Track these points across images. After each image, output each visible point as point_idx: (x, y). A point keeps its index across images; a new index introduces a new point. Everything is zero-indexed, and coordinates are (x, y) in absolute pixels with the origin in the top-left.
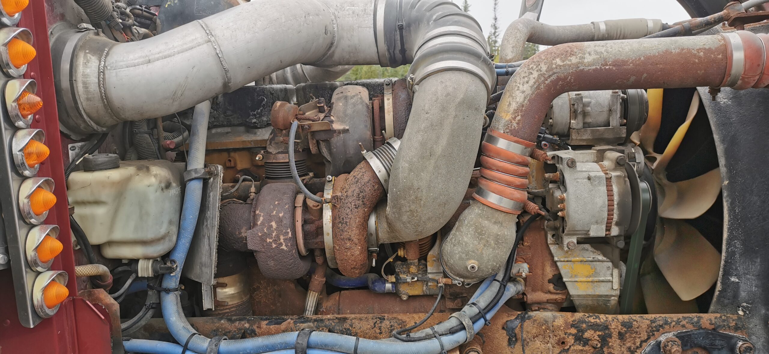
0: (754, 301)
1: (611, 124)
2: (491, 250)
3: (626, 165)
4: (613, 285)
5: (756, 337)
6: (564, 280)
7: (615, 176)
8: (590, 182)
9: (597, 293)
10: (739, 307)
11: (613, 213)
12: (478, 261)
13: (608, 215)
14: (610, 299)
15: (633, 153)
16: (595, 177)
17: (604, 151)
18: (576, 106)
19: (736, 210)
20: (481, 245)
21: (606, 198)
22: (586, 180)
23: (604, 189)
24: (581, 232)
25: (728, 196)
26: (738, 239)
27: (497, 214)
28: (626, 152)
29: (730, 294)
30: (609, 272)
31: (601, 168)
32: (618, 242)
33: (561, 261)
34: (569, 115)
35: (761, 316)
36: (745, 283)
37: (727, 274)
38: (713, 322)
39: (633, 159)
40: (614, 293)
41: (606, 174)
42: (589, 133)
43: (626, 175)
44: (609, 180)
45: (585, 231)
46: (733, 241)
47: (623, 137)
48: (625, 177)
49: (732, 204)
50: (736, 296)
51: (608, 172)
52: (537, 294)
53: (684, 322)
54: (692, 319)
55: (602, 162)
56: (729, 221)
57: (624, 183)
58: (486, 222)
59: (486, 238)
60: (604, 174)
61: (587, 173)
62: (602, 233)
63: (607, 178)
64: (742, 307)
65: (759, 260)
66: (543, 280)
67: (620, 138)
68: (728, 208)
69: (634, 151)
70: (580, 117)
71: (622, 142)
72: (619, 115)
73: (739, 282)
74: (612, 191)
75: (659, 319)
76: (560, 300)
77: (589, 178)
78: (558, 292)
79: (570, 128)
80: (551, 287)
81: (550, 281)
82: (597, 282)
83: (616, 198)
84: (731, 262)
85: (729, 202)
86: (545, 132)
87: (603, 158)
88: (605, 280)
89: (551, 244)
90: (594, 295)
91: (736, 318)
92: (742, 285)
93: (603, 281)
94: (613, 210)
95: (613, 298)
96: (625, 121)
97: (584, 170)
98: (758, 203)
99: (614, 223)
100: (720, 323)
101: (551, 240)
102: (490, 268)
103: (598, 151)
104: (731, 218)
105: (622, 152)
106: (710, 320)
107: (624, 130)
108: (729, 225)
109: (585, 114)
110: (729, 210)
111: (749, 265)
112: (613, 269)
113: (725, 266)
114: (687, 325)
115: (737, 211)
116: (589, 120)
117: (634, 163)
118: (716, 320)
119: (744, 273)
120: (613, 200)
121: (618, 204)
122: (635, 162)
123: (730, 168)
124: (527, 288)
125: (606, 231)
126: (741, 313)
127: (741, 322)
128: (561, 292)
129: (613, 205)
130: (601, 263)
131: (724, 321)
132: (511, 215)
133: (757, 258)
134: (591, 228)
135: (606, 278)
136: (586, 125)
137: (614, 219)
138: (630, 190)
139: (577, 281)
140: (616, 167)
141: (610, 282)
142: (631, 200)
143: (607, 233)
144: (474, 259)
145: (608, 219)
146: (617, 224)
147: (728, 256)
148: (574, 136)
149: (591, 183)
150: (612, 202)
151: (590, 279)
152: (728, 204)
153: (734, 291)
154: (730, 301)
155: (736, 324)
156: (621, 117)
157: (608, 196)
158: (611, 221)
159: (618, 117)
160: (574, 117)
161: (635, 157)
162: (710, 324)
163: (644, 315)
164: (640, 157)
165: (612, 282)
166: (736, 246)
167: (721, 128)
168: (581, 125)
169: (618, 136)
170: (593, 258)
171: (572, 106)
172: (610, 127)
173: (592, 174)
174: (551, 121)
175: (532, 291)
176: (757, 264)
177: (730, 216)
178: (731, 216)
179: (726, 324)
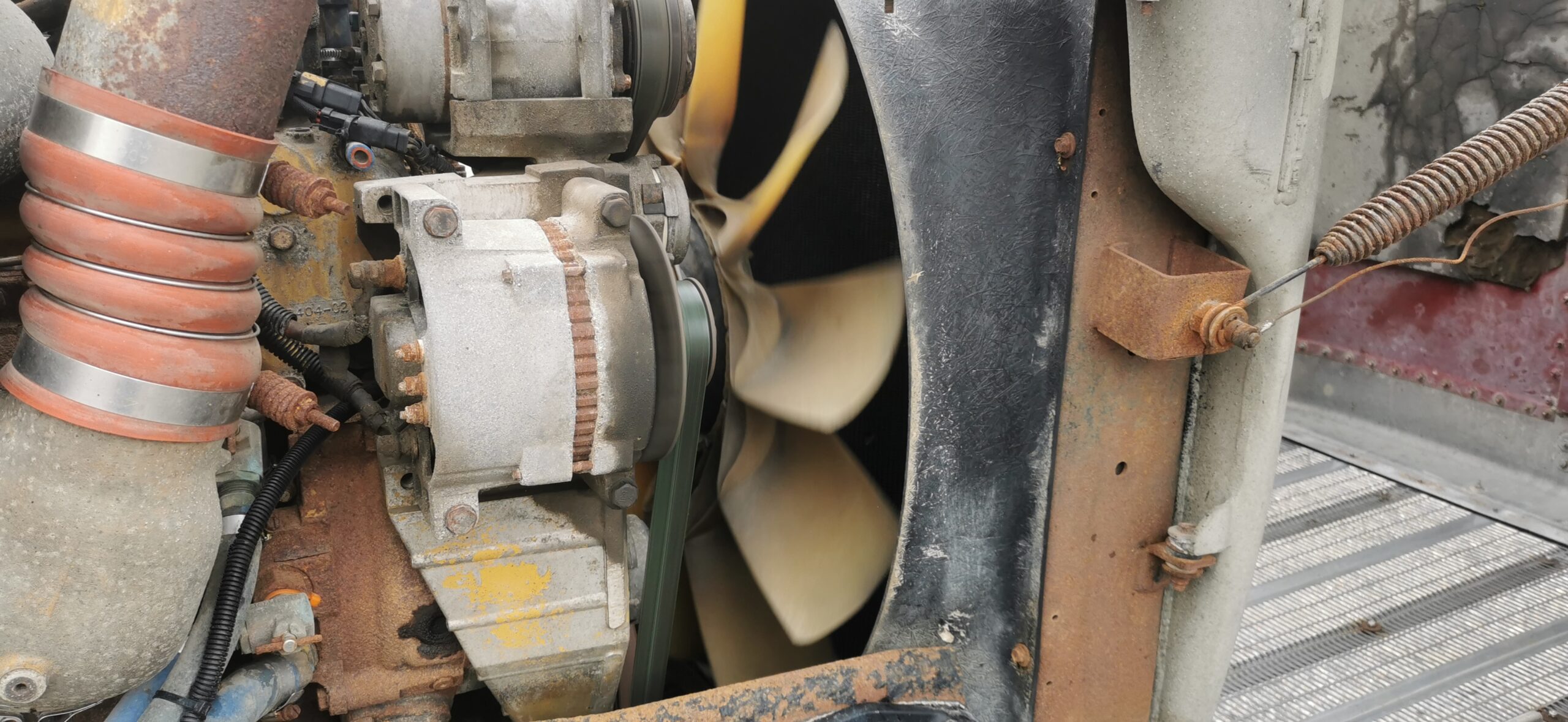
0: (979, 603)
1: (583, 89)
2: (101, 602)
3: (632, 226)
4: (610, 615)
5: (981, 694)
6: (452, 624)
7: (596, 268)
8: (509, 292)
9: (562, 649)
10: (942, 623)
11: (596, 400)
12: (44, 654)
13: (578, 408)
14: (601, 658)
15: (657, 185)
16: (528, 272)
17: (563, 178)
18: (461, 15)
19: (940, 359)
20: (50, 590)
21: (566, 349)
22: (499, 286)
23: (560, 315)
24: (489, 472)
25: (921, 315)
26: (946, 442)
27: (107, 453)
28: (635, 183)
29: (922, 591)
30: (596, 578)
31: (550, 239)
32: (618, 492)
33: (438, 565)
34: (442, 46)
35: (994, 640)
36: (959, 559)
37: (916, 540)
38: (884, 680)
39: (655, 204)
40: (610, 639)
41: (567, 259)
42: (514, 115)
43: (635, 260)
44: (575, 280)
45: (505, 467)
46: (933, 448)
47: (623, 133)
48: (629, 269)
49: (931, 338)
50: (935, 596)
51: (573, 251)
52: (363, 677)
53: (810, 696)
54: (830, 680)
55: (559, 215)
56: (925, 391)
57: (626, 291)
58: (60, 489)
59: (69, 559)
60: (559, 262)
61: (501, 256)
62: (563, 472)
63: (568, 277)
64: (950, 621)
65: (993, 493)
66: (381, 631)
67: (615, 137)
68: (923, 352)
69: (658, 181)
70: (480, 57)
71: (622, 149)
72: (607, 58)
73: (943, 559)
74: (589, 320)
75: (745, 699)
76: (444, 683)
77: (507, 279)
78: (436, 660)
79: (448, 97)
80: (411, 648)
81: (405, 632)
82: (558, 614)
83: (602, 347)
84: (927, 508)
85: (924, 336)
86: (361, 108)
87: (560, 202)
88: (584, 605)
89: (399, 510)
90: (553, 656)
91: (938, 656)
92: (951, 565)
93: (576, 609)
94: (593, 390)
95: (611, 654)
96: (629, 79)
97: (489, 245)
98: (994, 334)
99: (599, 432)
100: (899, 678)
101: (397, 495)
102: (112, 672)
103: (544, 176)
104: (929, 383)
105: (622, 182)
106: (877, 676)
107: (625, 108)
108: (924, 404)
109: (496, 49)
110: (923, 358)
111: (969, 509)
112: (606, 567)
113: (913, 520)
114: (818, 703)
115: (944, 360)
116: (511, 70)
117: (659, 218)
118: (891, 673)
119: (957, 533)
120: (594, 355)
121: (609, 368)
122: (664, 214)
123: (925, 231)
124: (324, 668)
125: (574, 461)
126: (946, 636)
127: (951, 664)
128: (445, 660)
129: (595, 373)
130: (569, 551)
131: (909, 670)
132: (183, 448)
133: (989, 486)
134: (525, 458)
135: (588, 597)
136: (501, 87)
137: (599, 421)
138: (648, 315)
139: (494, 623)
140: (599, 234)
141: (598, 607)
142: (652, 349)
143: (580, 466)
144: (24, 649)
145: (579, 422)
146: (611, 435)
147: (920, 493)
148: (462, 124)
149: (514, 295)
150: (592, 360)
151: (538, 608)
152: (921, 340)
153: (932, 583)
154: (923, 609)
155: (939, 674)
156: (615, 65)
157: (575, 339)
158: (591, 426)
159: (605, 64)
160: (459, 55)
161: (662, 200)
162: (876, 687)
163: (703, 693)
164: (678, 200)
165: (607, 606)
166: (940, 460)
167: (898, 109)
168: (483, 87)
169: (608, 129)
170: (544, 540)
171: (448, 14)
172: (583, 98)
173: (518, 263)
174: (377, 66)
175: (346, 668)
176: (988, 505)
177: (926, 376)
178: (928, 376)
179: (914, 679)
